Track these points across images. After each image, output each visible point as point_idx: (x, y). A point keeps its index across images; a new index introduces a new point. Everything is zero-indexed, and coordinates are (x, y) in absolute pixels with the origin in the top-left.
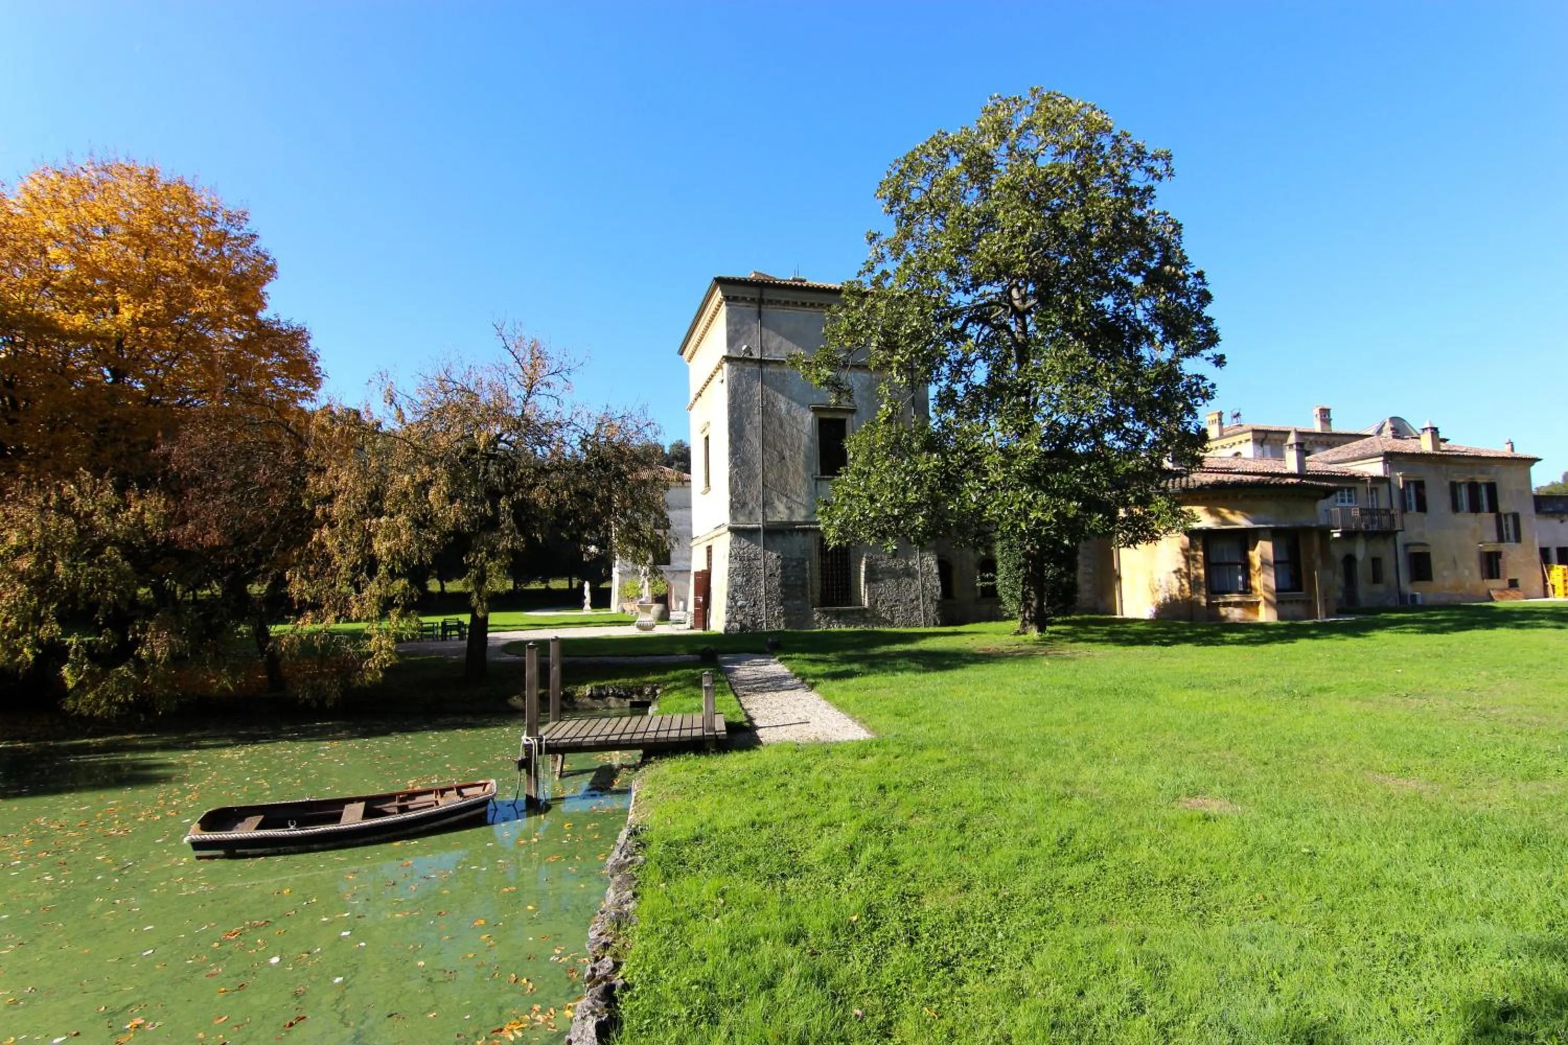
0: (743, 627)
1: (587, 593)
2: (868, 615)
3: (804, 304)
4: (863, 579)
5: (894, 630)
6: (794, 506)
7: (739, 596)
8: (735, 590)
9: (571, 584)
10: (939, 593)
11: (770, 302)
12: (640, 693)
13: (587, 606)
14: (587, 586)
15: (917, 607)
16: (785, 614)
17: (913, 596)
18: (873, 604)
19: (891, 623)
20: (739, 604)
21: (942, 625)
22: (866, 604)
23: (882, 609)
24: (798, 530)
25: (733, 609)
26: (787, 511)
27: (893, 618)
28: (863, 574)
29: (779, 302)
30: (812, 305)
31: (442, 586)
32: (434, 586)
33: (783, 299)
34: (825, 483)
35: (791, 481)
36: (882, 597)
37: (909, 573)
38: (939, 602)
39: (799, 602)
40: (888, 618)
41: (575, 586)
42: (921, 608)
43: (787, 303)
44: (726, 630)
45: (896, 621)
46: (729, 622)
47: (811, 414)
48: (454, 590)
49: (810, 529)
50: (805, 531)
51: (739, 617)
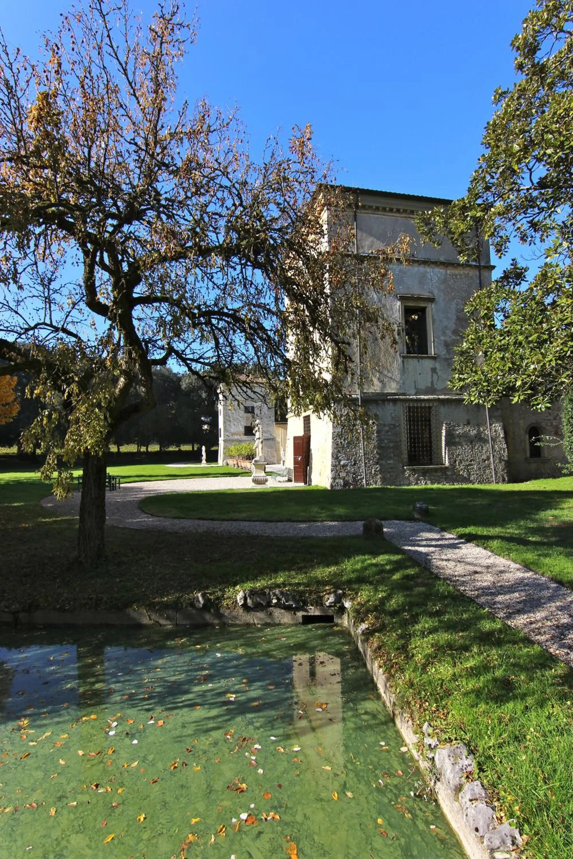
0: (346, 483)
1: (204, 453)
2: (449, 473)
3: (391, 210)
4: (443, 443)
5: (470, 486)
6: (386, 380)
7: (341, 456)
8: (339, 452)
9: (193, 448)
10: (506, 454)
11: (364, 207)
12: (319, 602)
13: (204, 461)
14: (204, 448)
15: (489, 466)
16: (381, 471)
17: (484, 457)
18: (453, 463)
19: (467, 480)
20: (342, 463)
21: (509, 482)
22: (447, 464)
23: (460, 467)
24: (390, 400)
25: (336, 468)
26: (380, 385)
27: (469, 475)
28: (443, 438)
29: (370, 207)
30: (398, 211)
31: (119, 449)
32: (113, 449)
33: (374, 205)
34: (410, 360)
35: (383, 359)
36: (460, 458)
37: (480, 439)
38: (506, 462)
39: (392, 462)
40: (465, 475)
41: (195, 449)
42: (492, 467)
43: (377, 209)
44: (332, 486)
45: (472, 478)
46: (334, 479)
47: (399, 303)
48: (126, 451)
49: (399, 400)
50: (395, 401)
51: (343, 474)
